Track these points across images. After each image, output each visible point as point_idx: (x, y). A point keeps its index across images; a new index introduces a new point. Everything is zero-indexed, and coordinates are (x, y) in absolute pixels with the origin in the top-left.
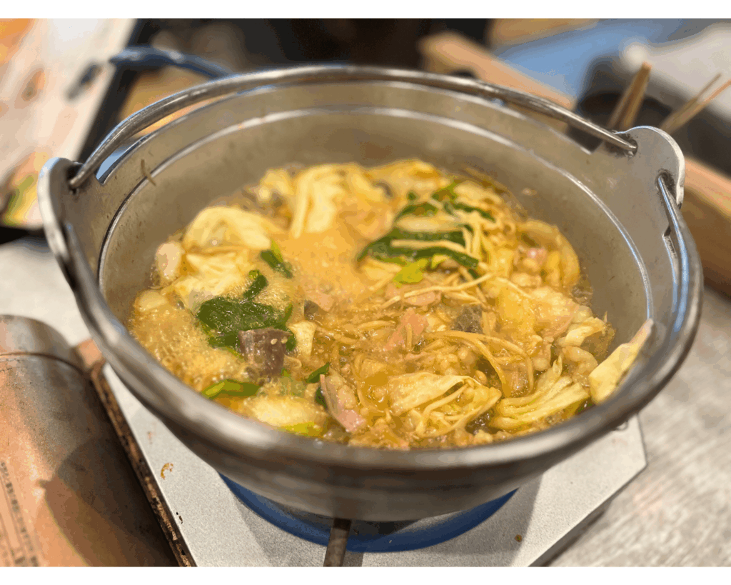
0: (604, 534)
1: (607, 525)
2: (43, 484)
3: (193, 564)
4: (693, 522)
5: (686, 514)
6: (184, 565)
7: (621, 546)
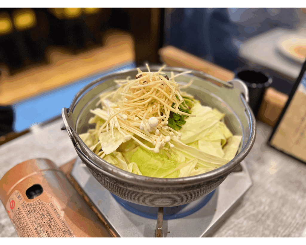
0: (243, 209)
1: (243, 206)
2: (63, 210)
3: (118, 236)
4: (271, 202)
5: (269, 200)
6: (114, 237)
7: (249, 212)
